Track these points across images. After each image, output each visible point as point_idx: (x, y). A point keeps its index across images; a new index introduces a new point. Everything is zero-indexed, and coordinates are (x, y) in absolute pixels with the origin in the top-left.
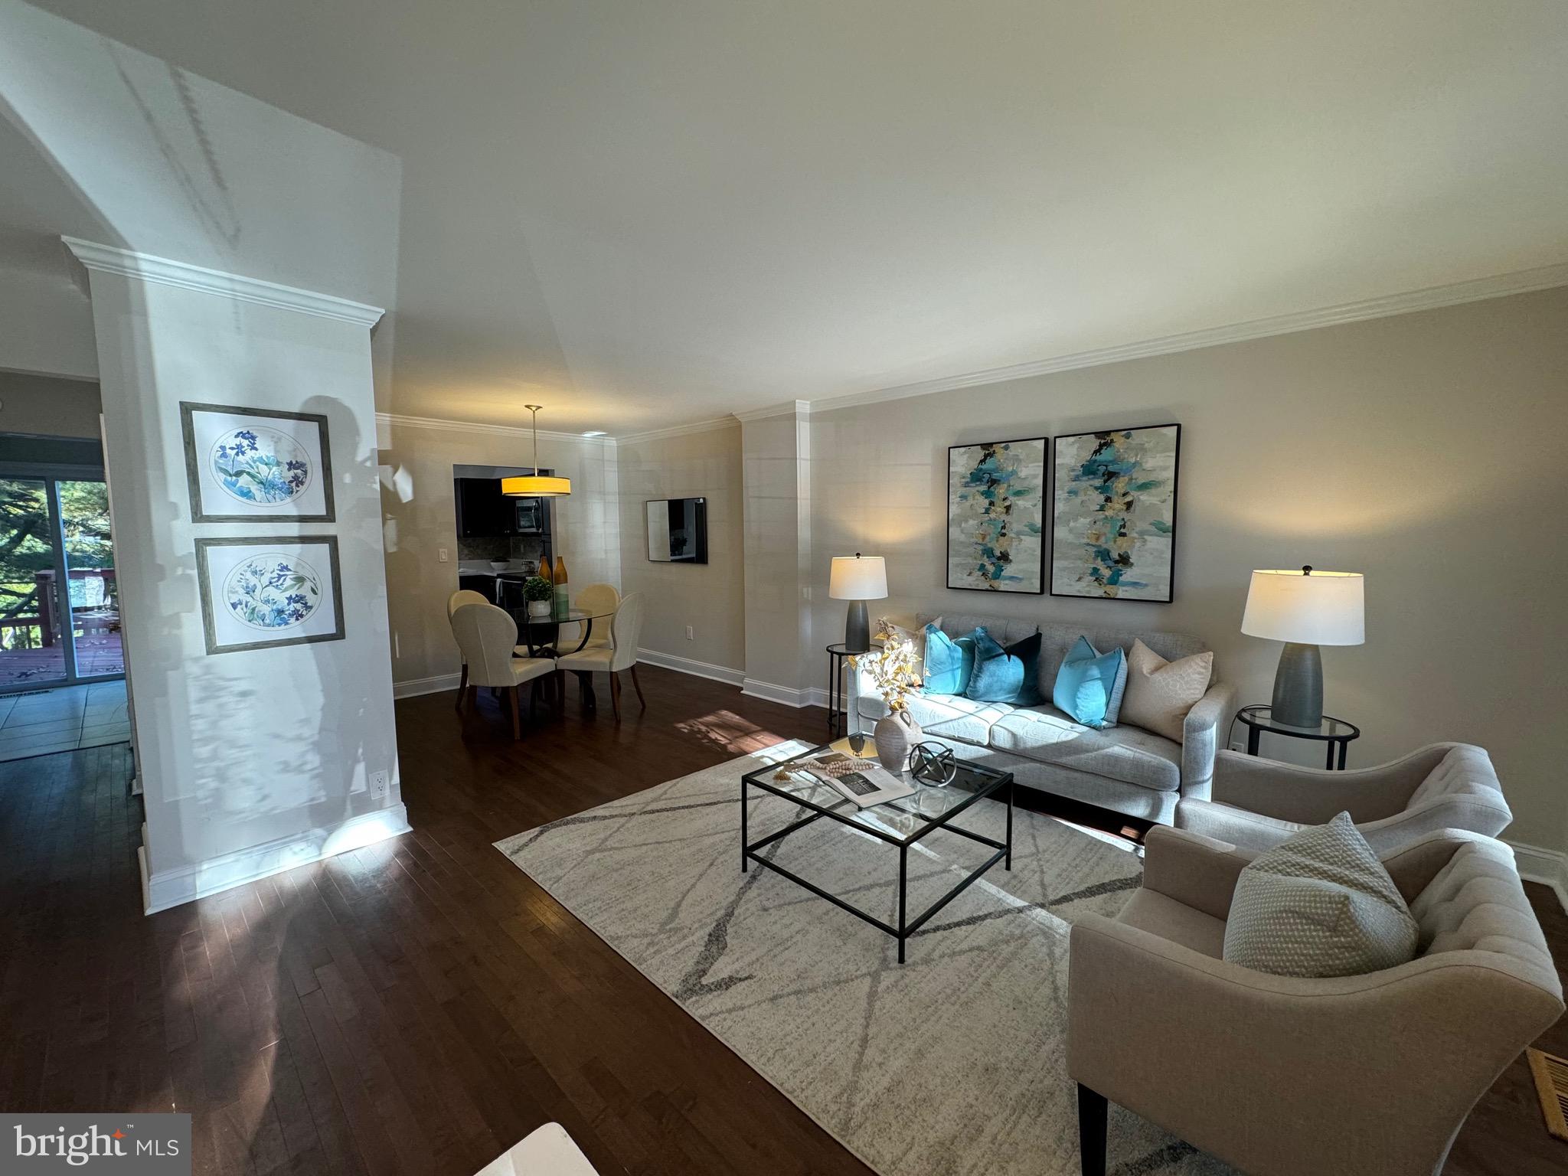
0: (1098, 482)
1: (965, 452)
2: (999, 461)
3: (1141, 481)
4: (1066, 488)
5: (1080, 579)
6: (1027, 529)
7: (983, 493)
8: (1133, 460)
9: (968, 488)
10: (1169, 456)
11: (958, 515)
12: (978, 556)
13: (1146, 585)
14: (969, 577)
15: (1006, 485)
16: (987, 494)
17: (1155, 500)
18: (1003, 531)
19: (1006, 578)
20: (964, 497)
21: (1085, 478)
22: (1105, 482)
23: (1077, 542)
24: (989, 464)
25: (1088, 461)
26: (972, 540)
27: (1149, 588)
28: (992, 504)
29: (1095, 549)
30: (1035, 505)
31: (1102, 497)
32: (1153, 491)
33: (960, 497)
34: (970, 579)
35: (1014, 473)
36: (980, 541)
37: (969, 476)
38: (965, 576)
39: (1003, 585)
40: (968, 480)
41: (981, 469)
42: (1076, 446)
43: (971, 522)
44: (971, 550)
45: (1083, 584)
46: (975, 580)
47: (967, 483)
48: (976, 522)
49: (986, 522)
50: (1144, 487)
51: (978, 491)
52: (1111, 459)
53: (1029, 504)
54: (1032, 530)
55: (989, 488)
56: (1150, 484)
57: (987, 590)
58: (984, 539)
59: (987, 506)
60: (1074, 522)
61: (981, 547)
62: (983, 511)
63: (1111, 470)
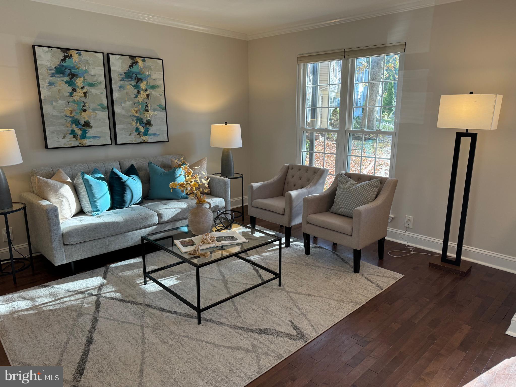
0: (133, 83)
1: (48, 52)
2: (75, 62)
3: (151, 84)
4: (118, 84)
5: (130, 134)
6: (99, 107)
7: (66, 82)
8: (147, 73)
9: (54, 78)
10: (160, 74)
11: (47, 96)
12: (69, 125)
13: (159, 135)
14: (64, 139)
15: (82, 79)
16: (70, 83)
17: (158, 94)
18: (84, 108)
19: (89, 138)
20: (52, 84)
21: (127, 80)
22: (137, 83)
23: (127, 114)
24: (68, 63)
25: (127, 71)
26: (63, 114)
27: (160, 136)
28: (74, 90)
29: (136, 118)
30: (102, 93)
31: (136, 91)
32: (157, 90)
33: (48, 84)
34: (65, 140)
35: (86, 71)
36: (69, 115)
37: (54, 69)
38: (61, 139)
39: (88, 142)
40: (54, 72)
41: (63, 65)
42: (121, 61)
43: (60, 102)
44: (63, 121)
45: (132, 137)
46: (69, 141)
47: (53, 74)
48: (64, 101)
49: (72, 102)
50: (153, 87)
51: (62, 81)
52: (138, 71)
53: (98, 92)
54: (102, 108)
55: (71, 79)
56: (155, 86)
57: (78, 147)
58: (71, 113)
59: (71, 91)
60: (124, 103)
61: (70, 119)
62: (69, 94)
63: (138, 77)
